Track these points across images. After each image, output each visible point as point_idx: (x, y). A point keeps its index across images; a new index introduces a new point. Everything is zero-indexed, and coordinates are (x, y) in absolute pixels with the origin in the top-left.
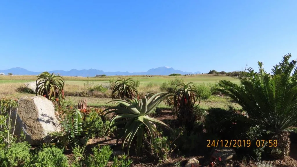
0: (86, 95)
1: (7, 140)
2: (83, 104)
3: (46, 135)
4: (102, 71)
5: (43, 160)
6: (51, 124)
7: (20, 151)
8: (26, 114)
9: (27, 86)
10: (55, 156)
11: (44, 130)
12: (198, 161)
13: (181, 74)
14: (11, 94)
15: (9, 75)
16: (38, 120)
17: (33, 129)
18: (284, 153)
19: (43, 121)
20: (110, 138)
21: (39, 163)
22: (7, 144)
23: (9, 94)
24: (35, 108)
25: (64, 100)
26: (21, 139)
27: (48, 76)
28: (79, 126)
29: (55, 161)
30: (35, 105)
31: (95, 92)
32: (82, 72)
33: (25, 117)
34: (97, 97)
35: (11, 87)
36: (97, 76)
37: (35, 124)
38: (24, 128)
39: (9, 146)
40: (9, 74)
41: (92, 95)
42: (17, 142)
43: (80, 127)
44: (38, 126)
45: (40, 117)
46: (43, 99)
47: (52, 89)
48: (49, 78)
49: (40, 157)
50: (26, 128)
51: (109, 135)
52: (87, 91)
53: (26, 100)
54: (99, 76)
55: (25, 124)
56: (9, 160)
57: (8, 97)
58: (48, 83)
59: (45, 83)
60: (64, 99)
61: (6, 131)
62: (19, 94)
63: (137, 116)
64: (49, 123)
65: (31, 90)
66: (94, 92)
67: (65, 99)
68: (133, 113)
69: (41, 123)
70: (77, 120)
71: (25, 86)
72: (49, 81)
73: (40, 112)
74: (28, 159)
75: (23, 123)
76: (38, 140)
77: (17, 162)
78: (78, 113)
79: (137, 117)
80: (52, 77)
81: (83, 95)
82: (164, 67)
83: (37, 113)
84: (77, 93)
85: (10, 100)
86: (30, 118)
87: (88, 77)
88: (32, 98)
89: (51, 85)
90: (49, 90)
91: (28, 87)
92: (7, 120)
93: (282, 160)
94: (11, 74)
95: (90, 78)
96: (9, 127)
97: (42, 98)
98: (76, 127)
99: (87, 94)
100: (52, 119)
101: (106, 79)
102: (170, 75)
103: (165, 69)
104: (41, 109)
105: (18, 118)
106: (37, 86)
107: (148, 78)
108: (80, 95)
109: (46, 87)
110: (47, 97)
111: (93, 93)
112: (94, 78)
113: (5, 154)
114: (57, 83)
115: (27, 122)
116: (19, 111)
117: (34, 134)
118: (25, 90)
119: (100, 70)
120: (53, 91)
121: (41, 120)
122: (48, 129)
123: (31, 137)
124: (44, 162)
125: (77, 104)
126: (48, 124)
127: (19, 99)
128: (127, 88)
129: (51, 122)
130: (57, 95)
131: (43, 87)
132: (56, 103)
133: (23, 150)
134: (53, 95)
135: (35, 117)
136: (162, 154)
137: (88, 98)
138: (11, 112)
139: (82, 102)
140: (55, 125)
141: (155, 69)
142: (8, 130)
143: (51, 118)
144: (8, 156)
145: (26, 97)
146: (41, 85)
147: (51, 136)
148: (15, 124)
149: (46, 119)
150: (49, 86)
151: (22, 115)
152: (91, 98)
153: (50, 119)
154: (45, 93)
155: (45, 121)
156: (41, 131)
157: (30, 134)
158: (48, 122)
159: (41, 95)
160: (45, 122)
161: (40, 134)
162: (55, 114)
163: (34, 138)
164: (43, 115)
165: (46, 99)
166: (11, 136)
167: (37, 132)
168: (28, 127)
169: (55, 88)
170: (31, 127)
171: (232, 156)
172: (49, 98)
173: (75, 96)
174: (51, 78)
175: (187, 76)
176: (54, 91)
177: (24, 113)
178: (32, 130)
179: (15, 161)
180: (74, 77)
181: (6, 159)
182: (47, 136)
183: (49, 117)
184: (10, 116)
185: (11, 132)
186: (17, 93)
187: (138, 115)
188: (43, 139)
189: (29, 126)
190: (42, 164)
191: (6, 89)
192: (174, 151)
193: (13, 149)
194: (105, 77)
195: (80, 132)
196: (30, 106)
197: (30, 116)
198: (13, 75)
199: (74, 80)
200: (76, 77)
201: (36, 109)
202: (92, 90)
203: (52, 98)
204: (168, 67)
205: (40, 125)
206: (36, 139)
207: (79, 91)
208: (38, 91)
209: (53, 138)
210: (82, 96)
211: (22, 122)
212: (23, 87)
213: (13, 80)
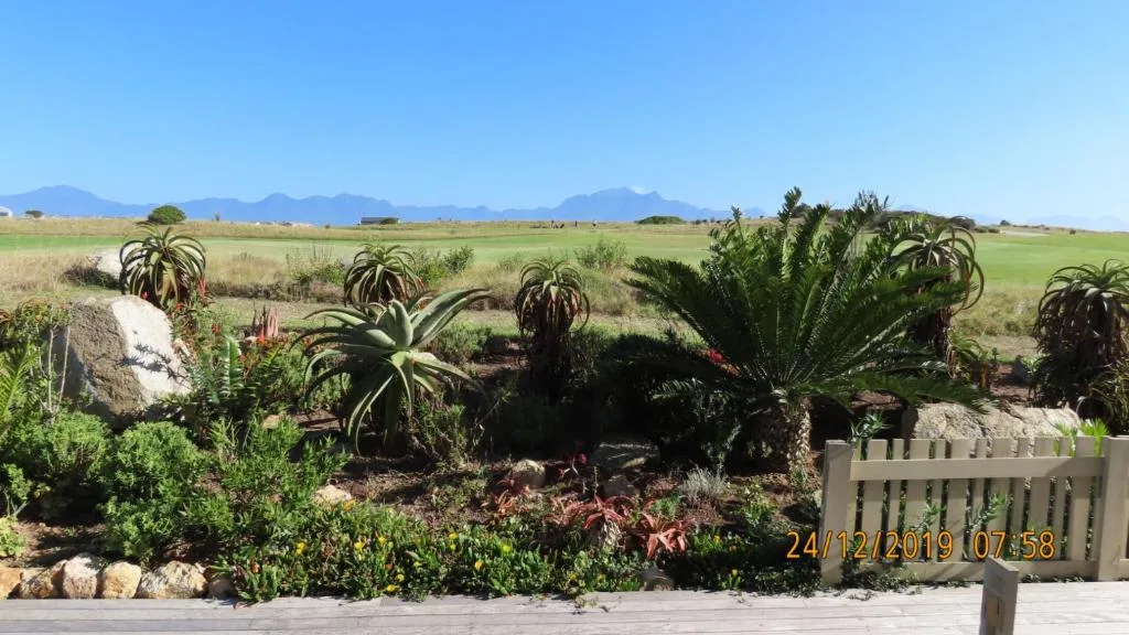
0: (286, 295)
1: (49, 406)
2: (265, 322)
3: (151, 402)
4: (384, 203)
5: (135, 447)
6: (163, 375)
7: (81, 430)
8: (93, 344)
9: (97, 264)
10: (166, 442)
11: (143, 388)
12: (542, 469)
13: (682, 218)
14: (46, 288)
15: (30, 216)
16: (126, 361)
17: (114, 387)
18: (788, 456)
19: (141, 364)
20: (331, 416)
21: (126, 452)
22: (46, 416)
23: (40, 288)
24: (116, 328)
25: (205, 309)
26: (82, 404)
27: (156, 238)
28: (232, 375)
29: (165, 452)
30: (116, 322)
31: (316, 286)
32: (311, 205)
33: (90, 354)
34: (320, 300)
35: (44, 266)
36: (365, 222)
37: (119, 373)
38: (88, 383)
39: (53, 419)
40: (28, 212)
41: (307, 294)
42: (72, 409)
43: (235, 379)
44: (127, 377)
45: (132, 353)
46: (138, 305)
47: (169, 276)
48: (158, 243)
49: (128, 440)
50: (94, 384)
51: (329, 408)
52: (289, 280)
53: (91, 308)
54: (371, 223)
55: (91, 371)
56: (55, 450)
57: (39, 297)
58: (155, 257)
59: (148, 257)
60: (205, 305)
61: (43, 384)
62: (70, 288)
63: (388, 352)
64: (159, 371)
65: (109, 276)
66: (311, 285)
67: (211, 305)
68: (376, 343)
69: (136, 369)
70: (227, 360)
71: (90, 265)
72: (159, 252)
73: (131, 341)
74: (101, 449)
75: (86, 370)
76: (128, 414)
77: (73, 453)
78: (231, 344)
79: (388, 356)
80: (168, 238)
81: (278, 295)
82: (625, 190)
83: (122, 344)
84: (256, 286)
85: (49, 307)
86: (104, 355)
87: (327, 227)
88: (106, 301)
89: (165, 263)
90: (160, 280)
91: (99, 268)
92: (44, 358)
93: (782, 475)
94: (36, 214)
95: (332, 232)
96: (50, 373)
97: (135, 301)
98: (226, 378)
99: (289, 290)
100: (168, 361)
101: (396, 233)
102: (641, 222)
103: (627, 197)
104: (136, 333)
105: (72, 355)
106: (124, 265)
107: (560, 231)
108: (267, 295)
109: (151, 268)
110: (154, 300)
111: (307, 289)
112: (347, 231)
113: (45, 435)
114: (181, 257)
115: (98, 367)
116: (74, 338)
117: (117, 397)
118: (91, 277)
119: (378, 197)
120: (170, 282)
121: (133, 361)
122: (156, 387)
123: (107, 407)
124: (139, 452)
125: (249, 322)
126: (155, 374)
127: (71, 303)
128: (387, 275)
129: (163, 369)
130: (183, 294)
131: (143, 270)
132: (180, 317)
133: (89, 431)
134: (171, 295)
135: (117, 354)
136: (444, 449)
137: (293, 303)
138: (52, 337)
139: (264, 315)
140: (175, 377)
141: (589, 195)
142: (48, 380)
143: (164, 358)
144: (52, 438)
145: (90, 297)
146: (134, 263)
147: (166, 406)
148: (65, 367)
149: (149, 359)
150: (159, 267)
151: (85, 350)
152: (301, 302)
153: (160, 360)
154: (148, 289)
155: (146, 364)
156: (136, 392)
157: (105, 398)
158: (155, 367)
159: (136, 294)
160: (147, 368)
161: (135, 400)
162: (173, 346)
163: (118, 408)
164: (140, 348)
165: (149, 306)
166: (55, 398)
167: (124, 393)
168: (98, 380)
169: (179, 273)
170: (108, 380)
171: (641, 460)
172: (161, 302)
173: (251, 297)
174: (164, 244)
175: (703, 225)
176: (173, 282)
177: (88, 342)
178: (111, 389)
179: (69, 450)
180: (276, 227)
181: (50, 447)
182: (152, 406)
183: (157, 353)
184: (51, 346)
185: (56, 387)
186: (65, 286)
187: (391, 350)
188: (141, 412)
189: (102, 378)
190: (134, 456)
191: (28, 272)
192: (480, 442)
193: (63, 424)
194: (396, 226)
195: (238, 391)
196: (103, 325)
197: (104, 351)
198: (43, 218)
199: (277, 238)
200: (283, 228)
201: (119, 332)
202: (304, 280)
203: (170, 303)
204: (639, 190)
205: (132, 374)
206: (123, 413)
207: (267, 281)
208: (126, 282)
209: (169, 410)
210: (273, 296)
211: (83, 366)
212: (84, 266)
213: (47, 238)
